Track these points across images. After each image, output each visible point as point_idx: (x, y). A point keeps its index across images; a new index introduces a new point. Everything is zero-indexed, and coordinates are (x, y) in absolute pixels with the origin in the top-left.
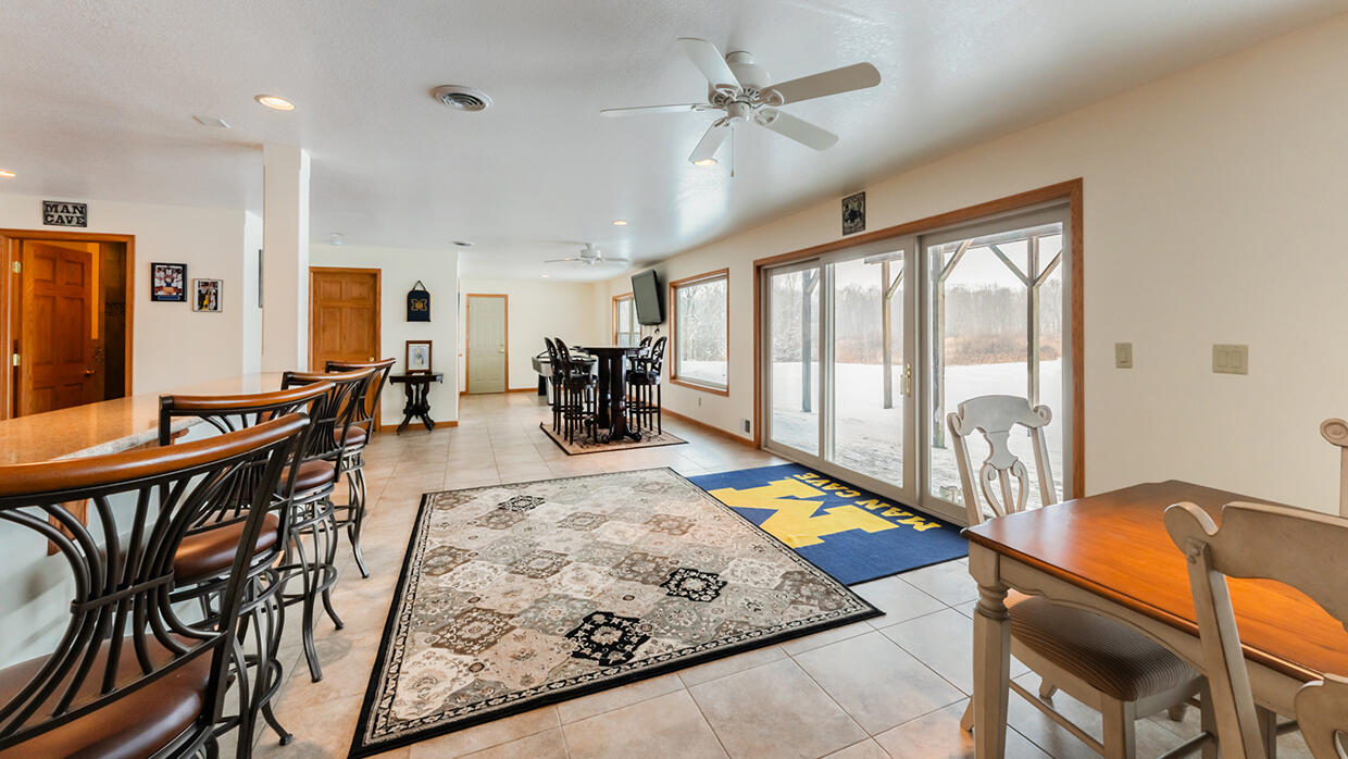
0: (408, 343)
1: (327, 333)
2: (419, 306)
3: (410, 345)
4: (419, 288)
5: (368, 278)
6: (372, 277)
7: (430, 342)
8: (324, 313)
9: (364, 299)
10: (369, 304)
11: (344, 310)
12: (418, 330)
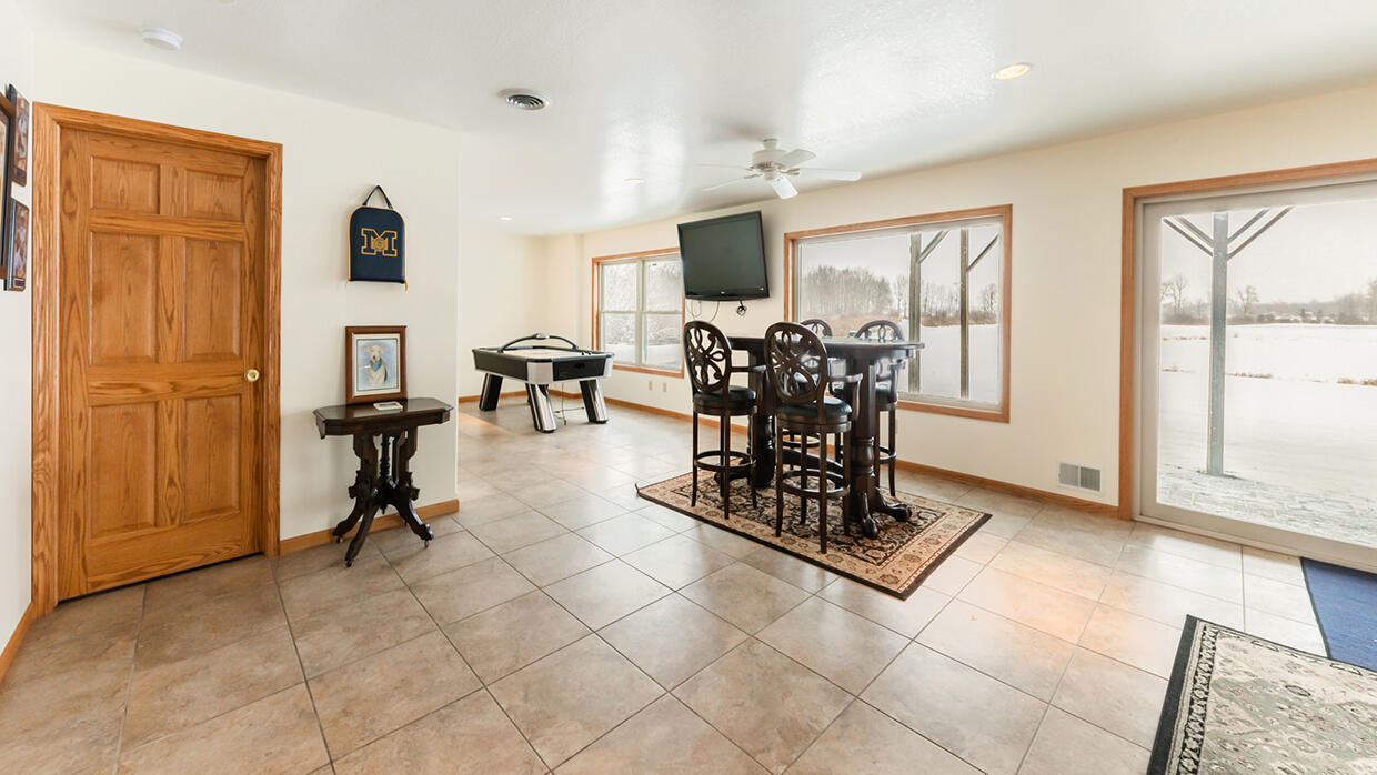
0: (350, 332)
1: (108, 306)
2: (379, 245)
3: (355, 337)
4: (376, 203)
5: (240, 163)
6: (260, 162)
7: (401, 331)
8: (99, 248)
9: (225, 217)
10: (246, 231)
11: (165, 243)
12: (374, 302)
